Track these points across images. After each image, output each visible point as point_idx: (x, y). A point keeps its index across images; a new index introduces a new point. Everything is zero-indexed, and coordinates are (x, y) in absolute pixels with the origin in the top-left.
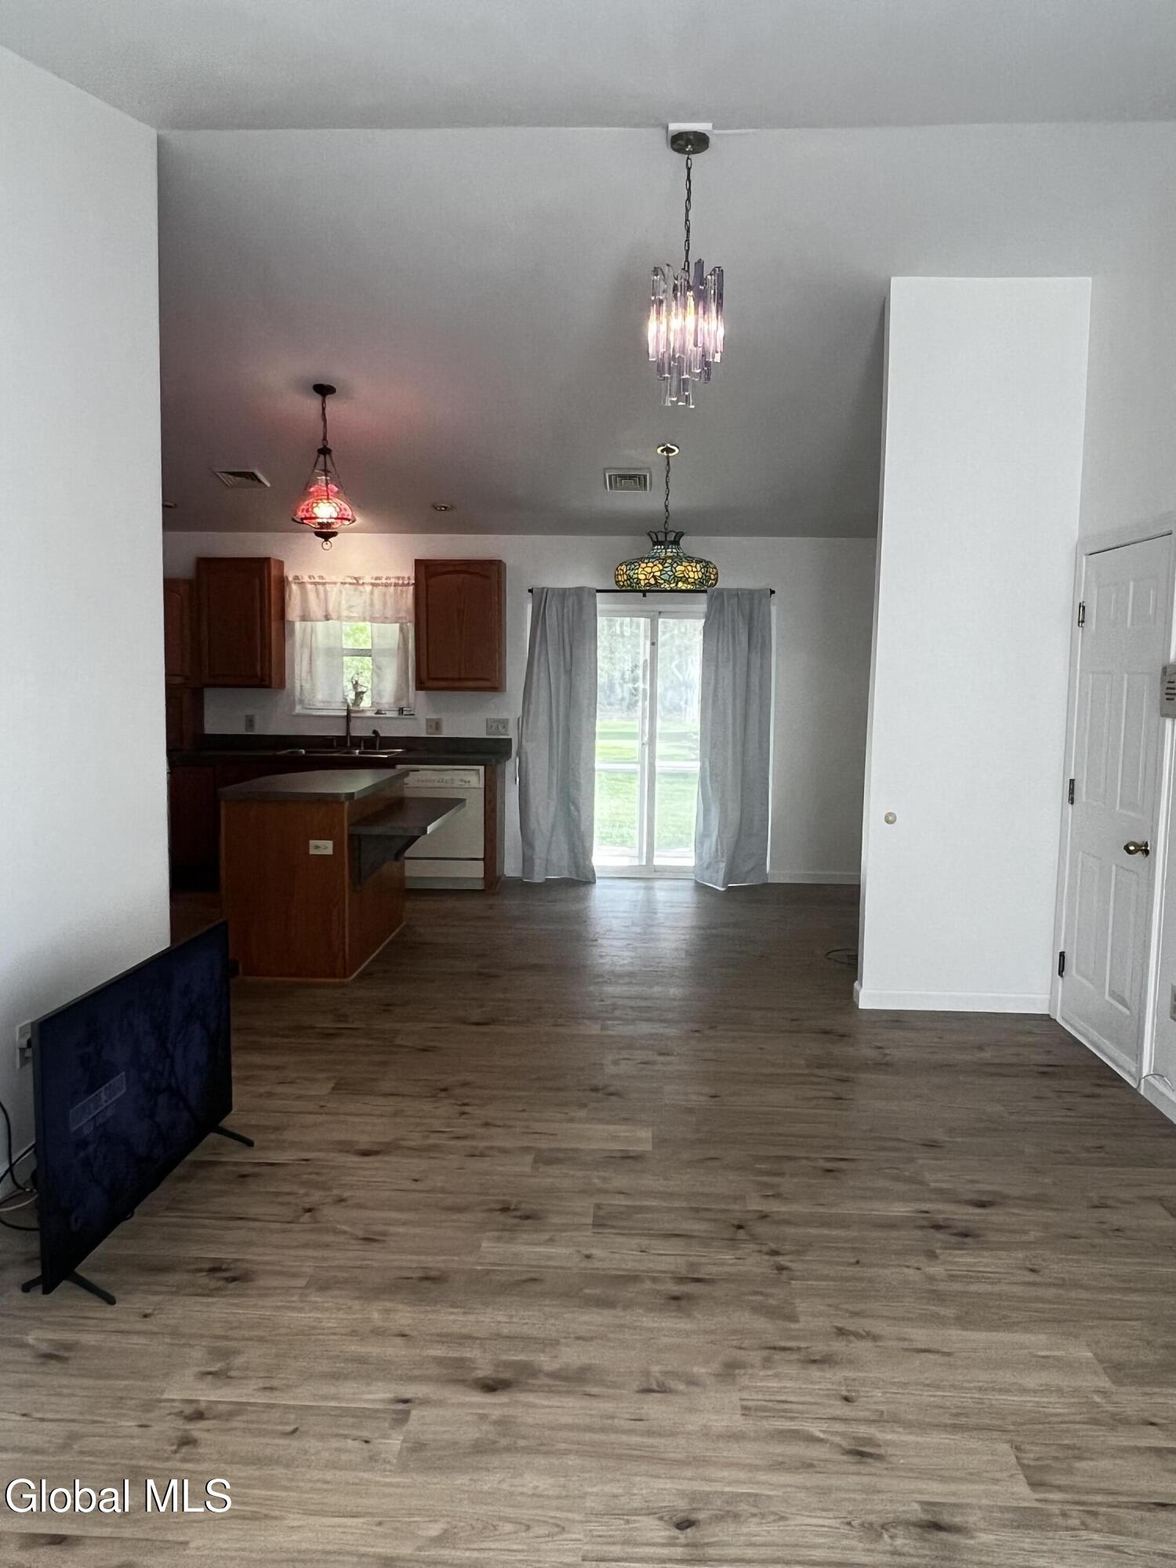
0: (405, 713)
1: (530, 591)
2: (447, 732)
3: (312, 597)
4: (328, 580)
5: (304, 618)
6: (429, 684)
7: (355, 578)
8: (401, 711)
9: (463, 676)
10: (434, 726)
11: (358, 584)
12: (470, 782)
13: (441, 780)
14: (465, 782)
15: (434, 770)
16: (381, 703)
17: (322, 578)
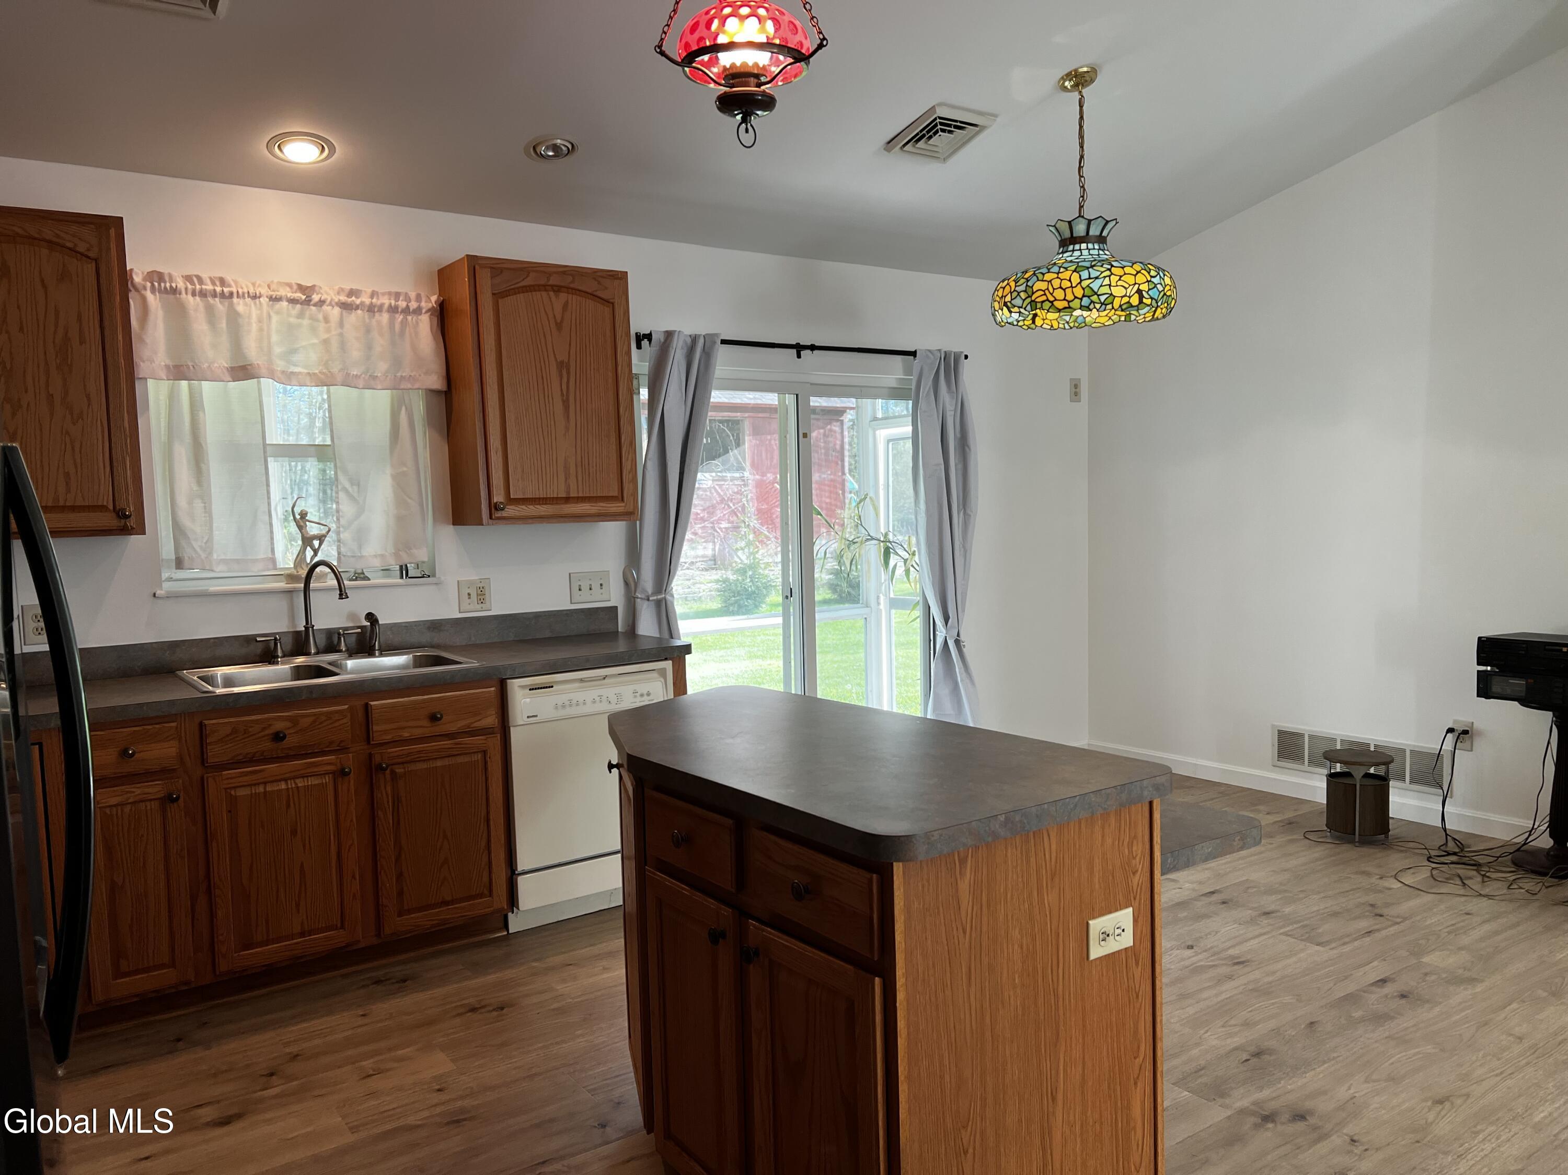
0: (412, 572)
4: (234, 289)
5: (179, 372)
6: (509, 510)
7: (301, 288)
8: (405, 569)
10: (474, 596)
11: (308, 302)
12: (648, 694)
13: (598, 699)
14: (642, 695)
15: (582, 680)
16: (362, 557)
17: (223, 282)
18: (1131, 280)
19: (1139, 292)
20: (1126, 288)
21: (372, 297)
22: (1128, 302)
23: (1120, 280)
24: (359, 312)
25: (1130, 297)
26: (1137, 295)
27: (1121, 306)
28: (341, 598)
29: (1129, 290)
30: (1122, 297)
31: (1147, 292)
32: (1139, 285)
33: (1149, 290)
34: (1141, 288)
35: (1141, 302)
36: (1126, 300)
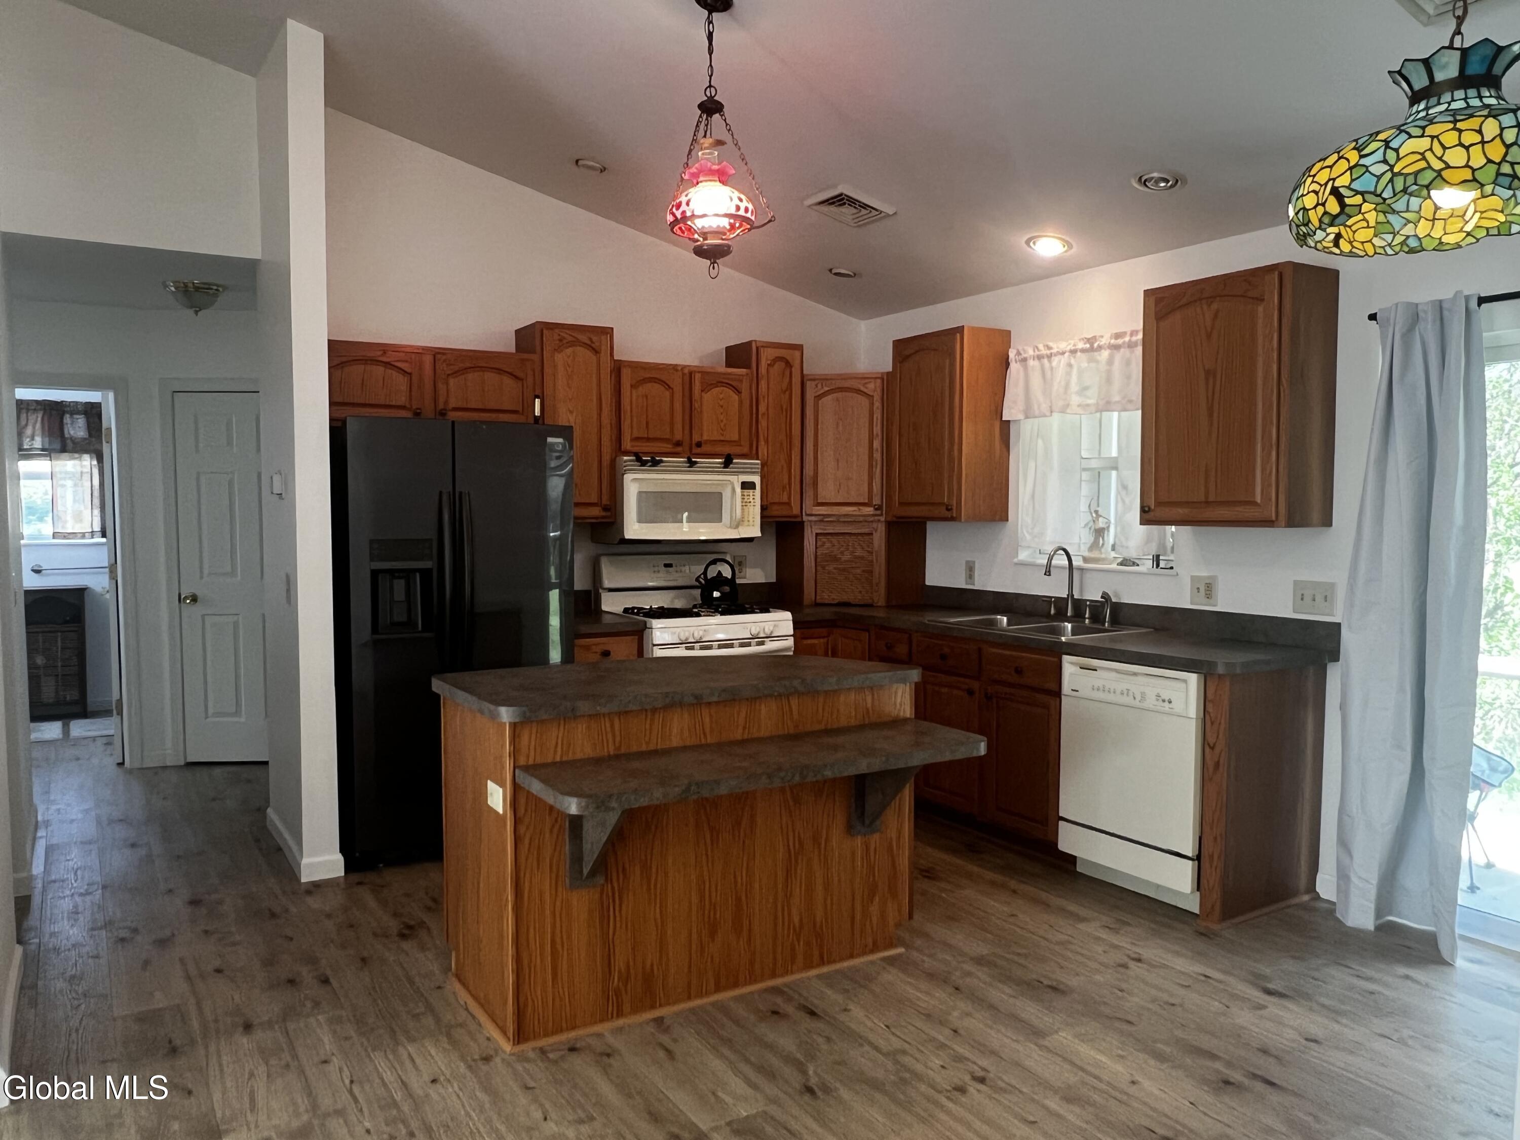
0: (1162, 564)
1: (1373, 317)
2: (1225, 603)
3: (1036, 382)
4: (1054, 351)
5: (1028, 413)
6: (1160, 513)
7: (1089, 340)
8: (1157, 560)
9: (1211, 498)
10: (1202, 589)
11: (1092, 349)
12: (1170, 702)
13: (1125, 692)
14: (1164, 701)
15: (1117, 671)
16: (1127, 547)
17: (1049, 348)
18: (1323, 177)
19: (1335, 192)
20: (1316, 193)
21: (1131, 335)
22: (1325, 213)
23: (1313, 182)
24: (1122, 350)
25: (1323, 205)
26: (1332, 198)
27: (1320, 221)
28: (1045, 574)
29: (1320, 194)
30: (1315, 207)
31: (1348, 187)
32: (1334, 180)
33: (1352, 180)
34: (1337, 184)
35: (1342, 205)
36: (1320, 209)
